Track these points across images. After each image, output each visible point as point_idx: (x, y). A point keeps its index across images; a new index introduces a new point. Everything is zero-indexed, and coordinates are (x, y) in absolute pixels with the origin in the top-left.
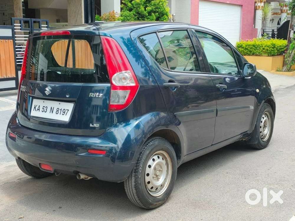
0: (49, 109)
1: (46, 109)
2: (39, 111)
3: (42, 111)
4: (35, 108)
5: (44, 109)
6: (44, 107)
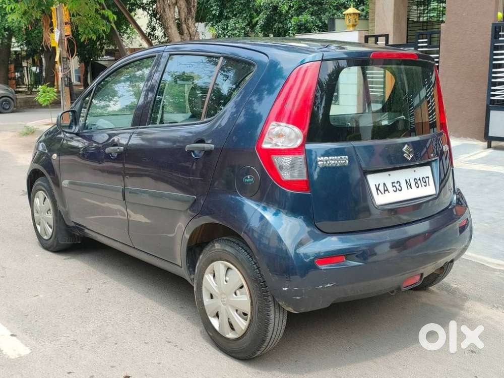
0: (404, 185)
1: (400, 186)
2: (389, 192)
3: (394, 190)
4: (378, 189)
5: (395, 186)
6: (394, 183)
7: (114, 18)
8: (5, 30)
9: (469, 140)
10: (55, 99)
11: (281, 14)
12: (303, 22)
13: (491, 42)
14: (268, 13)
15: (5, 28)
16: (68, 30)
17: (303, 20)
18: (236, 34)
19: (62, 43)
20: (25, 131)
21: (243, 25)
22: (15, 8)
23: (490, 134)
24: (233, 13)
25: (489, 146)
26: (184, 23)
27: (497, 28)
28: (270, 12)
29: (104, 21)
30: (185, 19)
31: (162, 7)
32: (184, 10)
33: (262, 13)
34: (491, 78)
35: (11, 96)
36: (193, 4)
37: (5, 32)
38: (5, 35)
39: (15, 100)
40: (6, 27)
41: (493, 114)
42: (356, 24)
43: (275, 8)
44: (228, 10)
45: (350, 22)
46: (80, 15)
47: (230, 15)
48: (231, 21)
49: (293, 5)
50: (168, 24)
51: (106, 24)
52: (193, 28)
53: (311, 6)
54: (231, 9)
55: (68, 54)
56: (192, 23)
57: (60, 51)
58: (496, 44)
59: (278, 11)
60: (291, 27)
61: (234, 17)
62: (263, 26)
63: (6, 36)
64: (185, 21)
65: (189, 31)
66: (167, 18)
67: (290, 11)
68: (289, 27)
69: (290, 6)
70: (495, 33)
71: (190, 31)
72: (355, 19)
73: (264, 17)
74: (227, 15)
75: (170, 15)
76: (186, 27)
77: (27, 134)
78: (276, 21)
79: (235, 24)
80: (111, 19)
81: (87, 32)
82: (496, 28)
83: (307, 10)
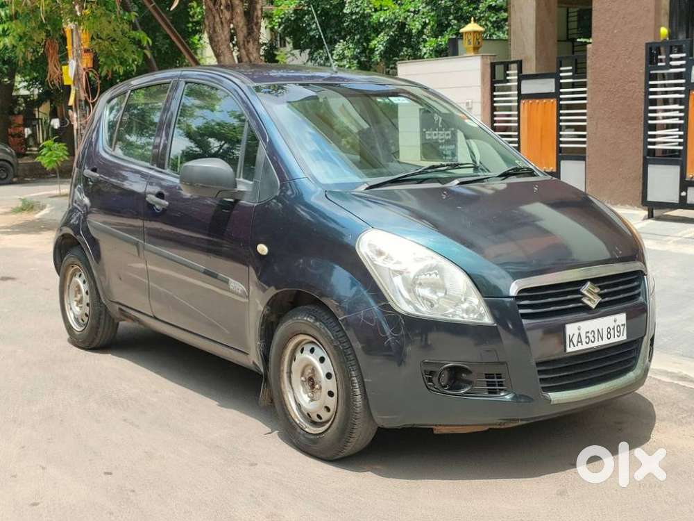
7: (148, 42)
8: (4, 63)
9: (628, 209)
10: (65, 160)
11: (410, 35)
12: (443, 46)
13: (646, 69)
14: (392, 33)
15: (4, 60)
16: (87, 61)
17: (443, 43)
18: (344, 66)
19: (79, 79)
20: (20, 204)
21: (355, 53)
22: (8, 29)
23: (649, 199)
24: (340, 34)
25: (651, 216)
26: (243, 47)
27: (653, 48)
28: (393, 32)
29: (134, 46)
30: (244, 41)
31: (211, 26)
32: (243, 29)
33: (382, 34)
34: (647, 118)
35: (10, 159)
36: (255, 20)
37: (4, 65)
38: (4, 69)
39: (15, 166)
40: (6, 59)
41: (652, 169)
42: (478, 46)
43: (402, 26)
44: (333, 30)
45: (470, 44)
46: (101, 38)
47: (336, 37)
48: (336, 46)
49: (430, 22)
50: (220, 49)
51: (137, 50)
52: (255, 55)
53: (456, 22)
54: (339, 28)
55: (86, 95)
56: (253, 48)
57: (76, 90)
58: (652, 72)
59: (406, 30)
60: (425, 54)
61: (342, 41)
62: (384, 53)
63: (6, 72)
64: (244, 45)
65: (249, 58)
66: (218, 41)
67: (425, 30)
68: (423, 53)
69: (425, 23)
70: (651, 56)
71: (252, 58)
72: (477, 39)
73: (386, 39)
74: (331, 37)
75: (223, 36)
76: (245, 53)
77: (22, 210)
78: (403, 45)
79: (343, 50)
80: (145, 44)
81: (109, 62)
82: (651, 49)
83: (449, 29)
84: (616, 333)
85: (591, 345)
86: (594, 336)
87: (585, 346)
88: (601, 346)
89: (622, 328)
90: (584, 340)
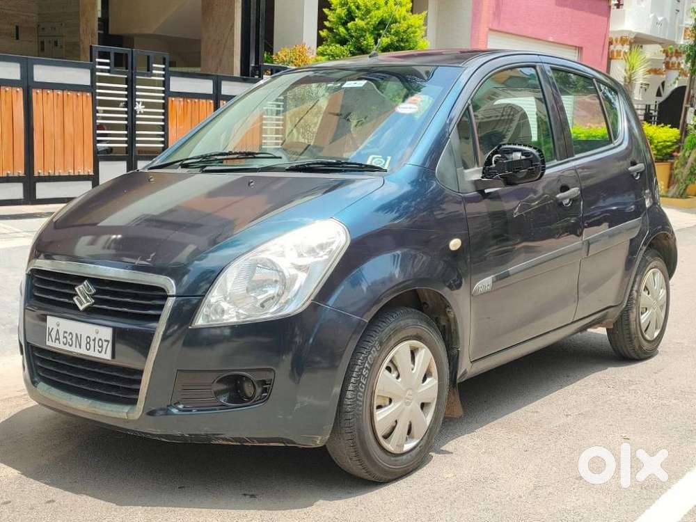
84: (97, 348)
85: (67, 348)
86: (71, 339)
87: (61, 346)
88: (77, 353)
89: (105, 344)
90: (62, 339)
